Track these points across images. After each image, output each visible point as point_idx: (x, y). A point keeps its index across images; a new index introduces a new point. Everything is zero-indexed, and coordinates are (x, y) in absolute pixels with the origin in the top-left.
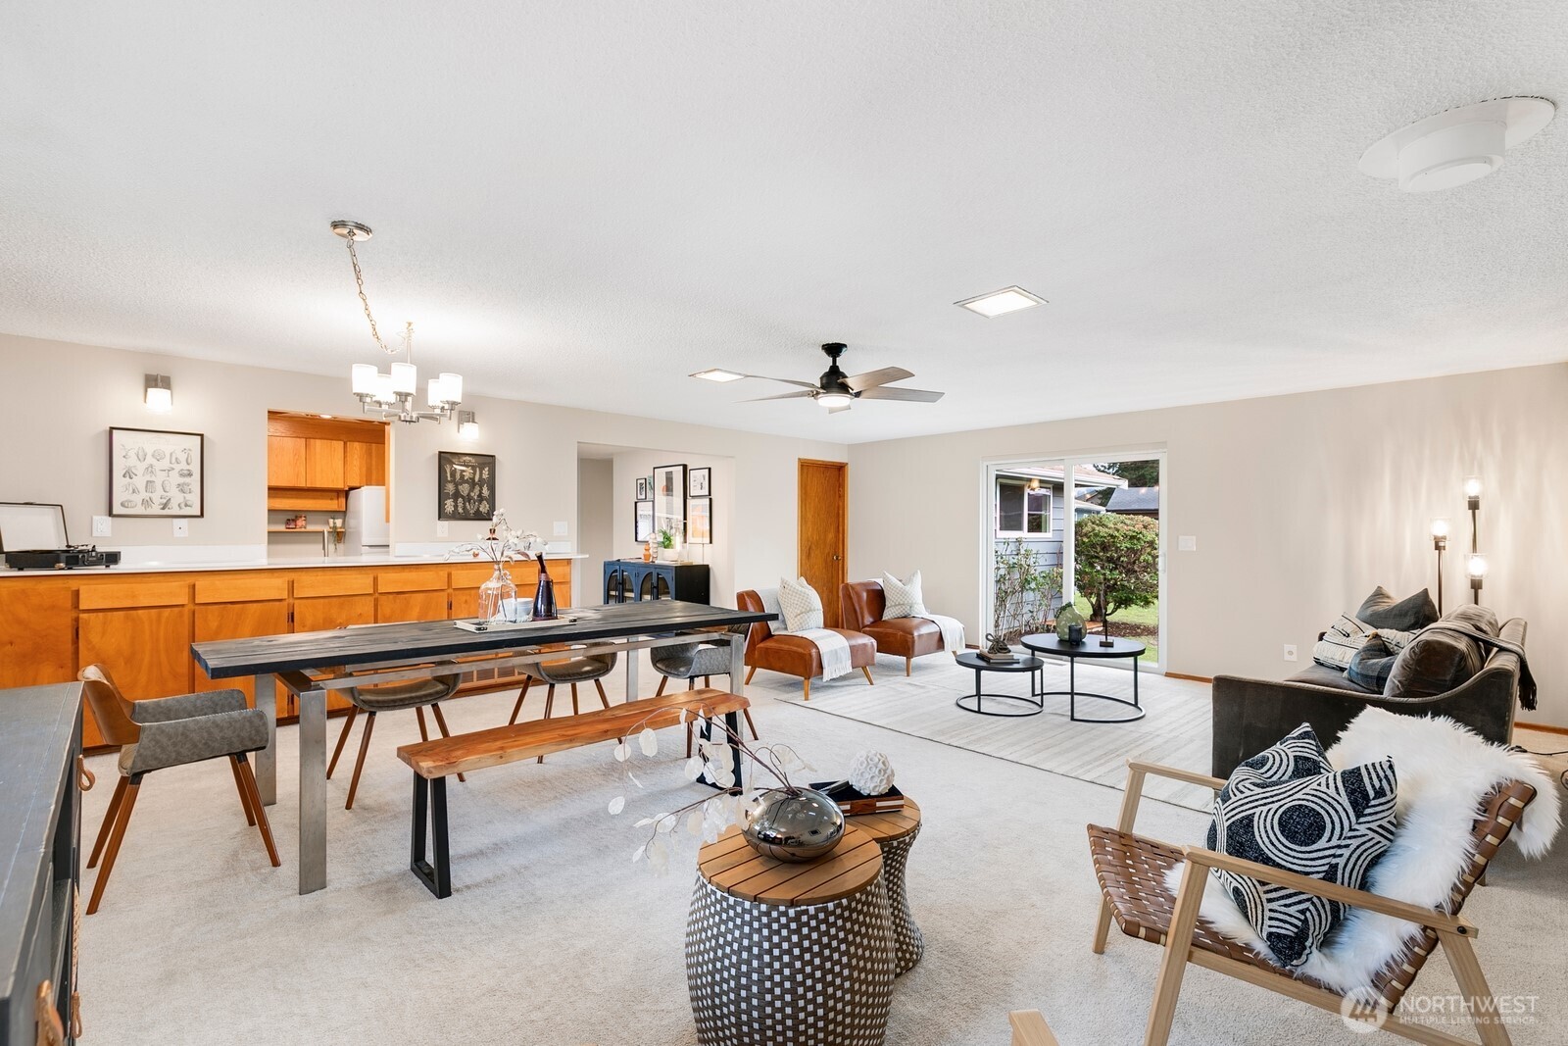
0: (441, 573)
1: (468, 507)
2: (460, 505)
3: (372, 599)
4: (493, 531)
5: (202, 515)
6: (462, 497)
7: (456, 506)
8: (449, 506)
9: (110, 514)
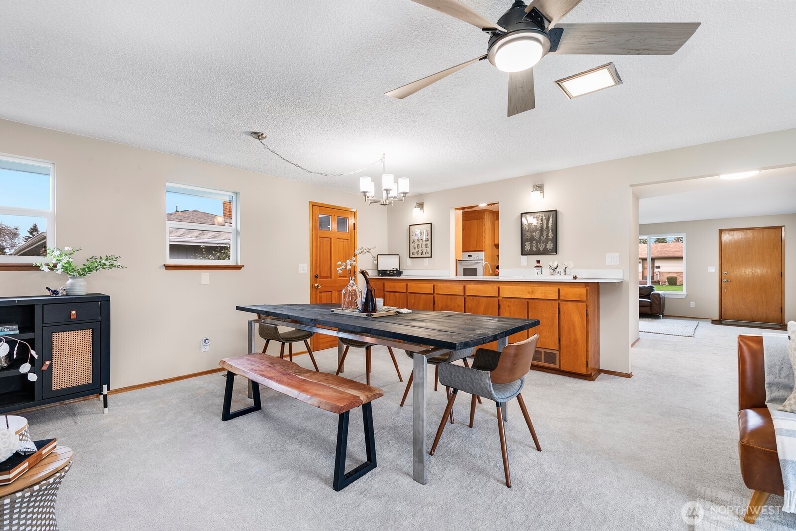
0: (495, 286)
1: (539, 246)
2: (534, 245)
3: (463, 297)
4: (538, 261)
5: (431, 257)
6: (536, 240)
7: (531, 246)
8: (528, 247)
9: (410, 258)
